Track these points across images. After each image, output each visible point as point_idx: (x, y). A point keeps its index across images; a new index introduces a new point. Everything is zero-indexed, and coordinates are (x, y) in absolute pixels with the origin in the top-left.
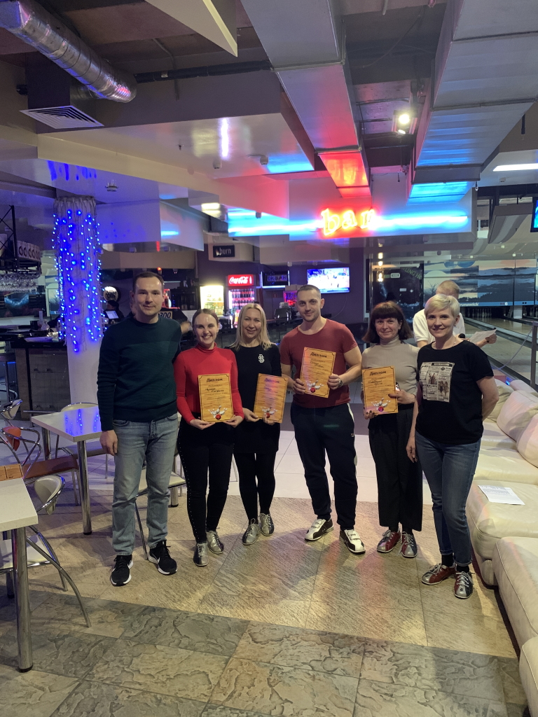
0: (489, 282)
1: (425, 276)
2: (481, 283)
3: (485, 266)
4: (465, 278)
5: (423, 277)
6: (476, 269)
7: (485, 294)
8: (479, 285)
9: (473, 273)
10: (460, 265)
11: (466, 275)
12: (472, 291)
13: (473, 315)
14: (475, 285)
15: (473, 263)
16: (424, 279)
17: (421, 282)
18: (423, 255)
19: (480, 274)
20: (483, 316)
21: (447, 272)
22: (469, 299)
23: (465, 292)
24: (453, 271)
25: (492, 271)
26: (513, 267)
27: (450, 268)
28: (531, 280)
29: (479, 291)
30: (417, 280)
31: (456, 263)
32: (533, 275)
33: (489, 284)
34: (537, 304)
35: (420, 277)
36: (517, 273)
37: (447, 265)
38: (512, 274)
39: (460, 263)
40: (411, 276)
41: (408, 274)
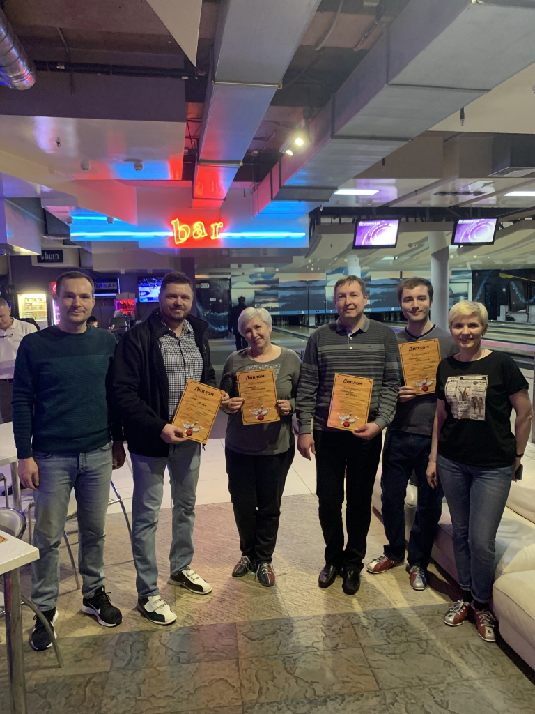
0: (287, 293)
1: (233, 286)
2: (281, 293)
3: (285, 279)
4: (267, 289)
5: (230, 288)
6: (277, 281)
7: (284, 303)
8: (279, 296)
9: (274, 284)
10: (263, 277)
11: (269, 286)
12: (274, 301)
14: (276, 295)
15: (273, 275)
16: (232, 290)
17: (229, 292)
18: (229, 267)
19: (280, 286)
20: (282, 323)
21: (251, 283)
22: (272, 308)
23: (268, 302)
24: (257, 283)
25: (290, 283)
26: (307, 280)
27: (254, 280)
28: (322, 292)
29: (280, 301)
30: (225, 291)
31: (259, 275)
32: (323, 287)
33: (288, 295)
34: (328, 311)
35: (228, 288)
36: (311, 285)
37: (251, 276)
38: (307, 285)
39: (263, 275)
40: (220, 286)
41: (216, 285)
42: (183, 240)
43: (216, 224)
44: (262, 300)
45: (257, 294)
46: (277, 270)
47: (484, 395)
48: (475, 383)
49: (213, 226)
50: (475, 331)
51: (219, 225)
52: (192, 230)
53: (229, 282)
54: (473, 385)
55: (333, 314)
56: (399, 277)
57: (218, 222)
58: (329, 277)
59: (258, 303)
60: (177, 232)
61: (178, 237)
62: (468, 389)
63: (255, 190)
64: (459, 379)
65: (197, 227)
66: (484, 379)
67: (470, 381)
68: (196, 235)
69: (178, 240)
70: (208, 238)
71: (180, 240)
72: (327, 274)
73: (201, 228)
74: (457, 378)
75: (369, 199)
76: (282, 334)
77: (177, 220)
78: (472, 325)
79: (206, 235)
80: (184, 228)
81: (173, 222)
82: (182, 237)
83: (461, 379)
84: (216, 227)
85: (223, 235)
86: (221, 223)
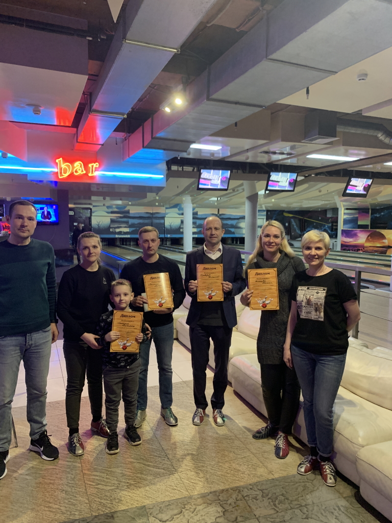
0: (136, 221)
1: (93, 214)
2: (131, 221)
3: (134, 210)
4: (121, 217)
5: (91, 215)
6: (128, 212)
7: (134, 229)
8: (130, 223)
9: (125, 214)
10: (118, 208)
11: (122, 215)
12: (125, 227)
13: (124, 243)
14: (127, 223)
15: (125, 207)
16: (93, 218)
17: (90, 218)
18: (90, 198)
19: (131, 215)
20: (131, 244)
21: (108, 213)
22: (124, 232)
23: (121, 227)
24: (112, 212)
25: (138, 213)
26: (152, 212)
27: (110, 210)
28: (162, 221)
29: (130, 227)
30: (86, 218)
31: (114, 206)
32: (163, 218)
33: (136, 223)
34: (166, 236)
35: (89, 215)
36: (154, 216)
37: (108, 207)
38: (151, 216)
39: (118, 206)
40: (82, 214)
41: (80, 212)
42: (66, 175)
43: (93, 164)
44: (116, 226)
45: (112, 221)
46: (130, 203)
47: (322, 301)
48: (317, 293)
49: (90, 165)
50: (320, 252)
51: (96, 165)
52: (73, 168)
53: (90, 211)
54: (316, 294)
55: (170, 238)
56: (217, 213)
57: (95, 163)
58: (168, 211)
59: (113, 228)
60: (61, 169)
61: (61, 173)
62: (312, 296)
63: (126, 140)
64: (306, 289)
65: (77, 166)
66: (324, 290)
67: (314, 291)
68: (76, 172)
69: (62, 175)
70: (86, 174)
71: (63, 176)
72: (166, 208)
73: (81, 167)
74: (305, 288)
75: (212, 154)
76: (132, 252)
77: (61, 159)
78: (318, 248)
79: (84, 172)
80: (67, 165)
81: (57, 161)
82: (65, 173)
83: (308, 288)
84: (93, 166)
85: (98, 173)
86: (97, 163)
